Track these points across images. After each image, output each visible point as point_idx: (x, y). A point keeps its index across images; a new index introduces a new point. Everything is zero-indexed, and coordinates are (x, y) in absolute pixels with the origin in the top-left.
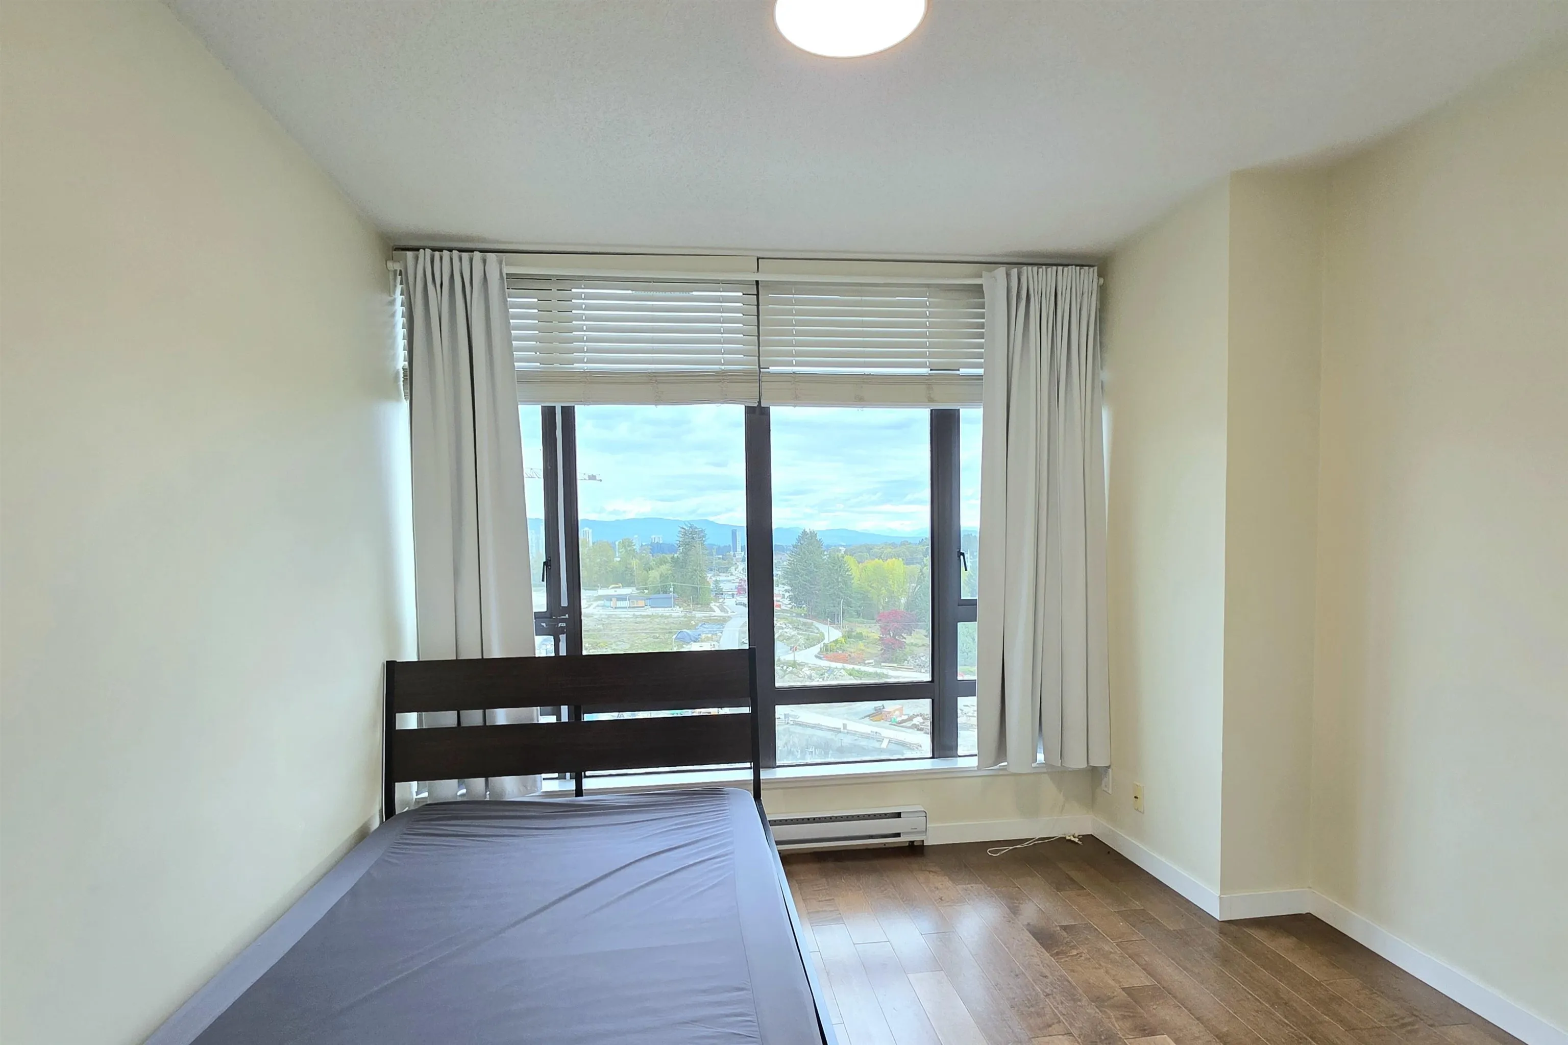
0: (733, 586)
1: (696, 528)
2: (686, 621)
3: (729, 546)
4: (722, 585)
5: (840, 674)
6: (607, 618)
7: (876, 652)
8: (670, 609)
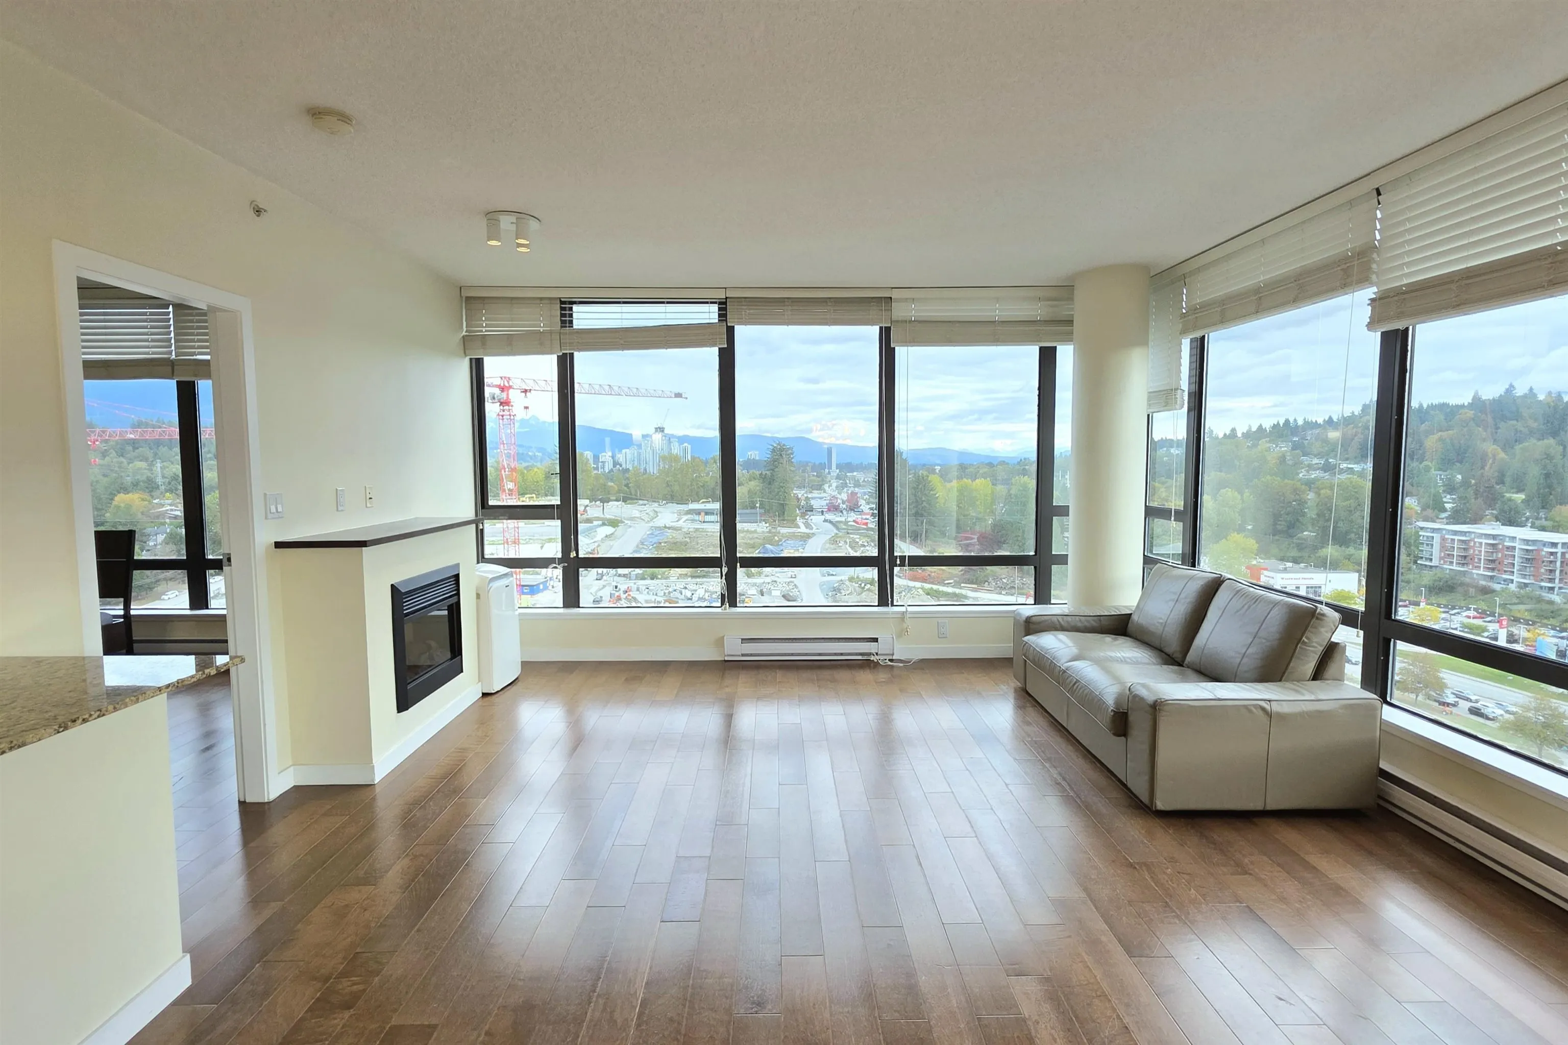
0: (824, 503)
1: (784, 445)
2: (770, 537)
3: (825, 463)
4: (813, 502)
5: (918, 593)
6: (695, 532)
7: (957, 572)
8: (756, 524)
